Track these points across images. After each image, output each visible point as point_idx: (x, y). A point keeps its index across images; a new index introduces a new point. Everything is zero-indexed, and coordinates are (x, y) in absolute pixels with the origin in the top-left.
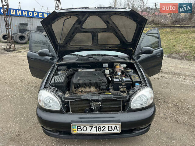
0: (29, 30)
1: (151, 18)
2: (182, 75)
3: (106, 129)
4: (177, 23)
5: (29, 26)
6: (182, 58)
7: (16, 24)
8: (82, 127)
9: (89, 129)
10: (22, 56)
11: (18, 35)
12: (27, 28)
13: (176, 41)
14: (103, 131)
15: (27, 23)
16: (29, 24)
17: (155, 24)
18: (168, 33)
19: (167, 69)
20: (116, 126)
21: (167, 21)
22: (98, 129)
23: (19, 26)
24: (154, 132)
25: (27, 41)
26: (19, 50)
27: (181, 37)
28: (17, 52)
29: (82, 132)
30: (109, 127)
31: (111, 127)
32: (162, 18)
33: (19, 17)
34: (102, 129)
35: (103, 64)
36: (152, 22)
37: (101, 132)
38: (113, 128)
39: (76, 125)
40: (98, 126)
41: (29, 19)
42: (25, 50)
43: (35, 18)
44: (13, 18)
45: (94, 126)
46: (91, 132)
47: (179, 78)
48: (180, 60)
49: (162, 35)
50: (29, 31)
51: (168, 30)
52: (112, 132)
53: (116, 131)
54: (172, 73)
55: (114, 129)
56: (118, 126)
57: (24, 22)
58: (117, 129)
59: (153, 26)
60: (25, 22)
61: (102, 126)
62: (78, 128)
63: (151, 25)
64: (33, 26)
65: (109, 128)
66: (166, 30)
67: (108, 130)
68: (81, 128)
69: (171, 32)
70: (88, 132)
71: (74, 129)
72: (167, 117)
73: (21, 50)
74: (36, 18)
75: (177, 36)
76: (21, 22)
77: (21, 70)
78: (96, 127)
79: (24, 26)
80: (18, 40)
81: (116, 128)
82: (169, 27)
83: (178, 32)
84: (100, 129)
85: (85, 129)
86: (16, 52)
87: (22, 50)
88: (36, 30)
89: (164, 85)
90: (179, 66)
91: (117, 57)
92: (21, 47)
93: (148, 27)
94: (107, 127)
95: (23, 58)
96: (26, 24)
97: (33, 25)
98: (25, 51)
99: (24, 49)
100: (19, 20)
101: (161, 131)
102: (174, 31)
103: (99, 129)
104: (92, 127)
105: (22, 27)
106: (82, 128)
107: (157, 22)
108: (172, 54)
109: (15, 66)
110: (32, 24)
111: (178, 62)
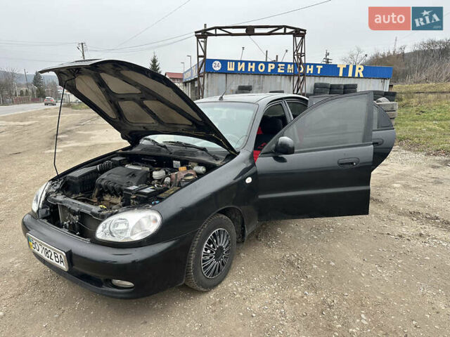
3: (53, 258)
5: (254, 91)
7: (232, 88)
14: (50, 258)
15: (251, 85)
16: (256, 87)
31: (57, 256)
33: (239, 76)
35: (174, 162)
38: (59, 258)
41: (257, 78)
43: (269, 74)
44: (229, 76)
45: (43, 247)
52: (60, 265)
56: (63, 257)
58: (63, 262)
60: (249, 83)
61: (48, 249)
68: (34, 244)
74: (271, 75)
76: (242, 85)
81: (61, 260)
85: (37, 247)
91: (204, 152)
94: (53, 252)
96: (249, 88)
100: (239, 80)
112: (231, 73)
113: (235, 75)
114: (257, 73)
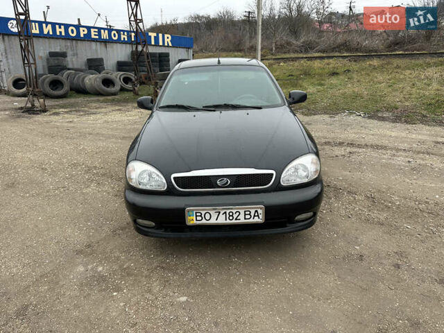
0: (70, 66)
1: (341, 36)
2: (391, 149)
3: (242, 217)
4: (398, 46)
5: (68, 59)
6: (397, 119)
7: (41, 54)
8: (203, 213)
9: (214, 216)
10: (62, 122)
11: (47, 77)
12: (65, 63)
13: (389, 86)
14: (236, 219)
15: (65, 51)
16: (70, 53)
17: (349, 50)
18: (375, 68)
19: (363, 140)
20: (256, 211)
21: (377, 43)
22: (228, 216)
23: (47, 59)
24: (326, 235)
25: (68, 91)
26: (54, 111)
27: (402, 77)
28: (50, 115)
29: (204, 221)
30: (247, 213)
31: (248, 213)
32: (365, 36)
33: (47, 40)
34: (235, 216)
36: (342, 45)
37: (234, 221)
38: (252, 215)
39: (193, 210)
40: (228, 212)
41: (69, 43)
42: (65, 110)
43: (82, 40)
45: (222, 212)
46: (216, 222)
47: (385, 154)
48: (394, 122)
49: (363, 73)
50: (69, 69)
51: (375, 62)
52: (251, 220)
53: (256, 220)
54: (372, 146)
55: (255, 216)
56: (260, 211)
57: (58, 50)
58: (258, 216)
59: (345, 55)
60: (60, 49)
61: (234, 211)
62: (196, 216)
63: (340, 52)
64: (77, 57)
65: (245, 214)
66: (371, 63)
67: (245, 219)
68: (201, 216)
69: (382, 66)
70: (213, 221)
71: (191, 218)
72: (351, 215)
73: (57, 111)
74: (84, 40)
75: (393, 75)
76: (53, 50)
77: (68, 148)
78: (225, 212)
79: (58, 59)
80: (48, 90)
81: (256, 214)
82: (379, 56)
83: (398, 67)
84: (232, 216)
85: (208, 216)
86: (48, 113)
87: (61, 110)
88: (84, 67)
89: (353, 166)
90: (388, 133)
92: (57, 103)
93: (333, 57)
94: (242, 212)
95: (66, 124)
96: (64, 55)
97: (79, 56)
98: (66, 112)
99: (62, 107)
100: (47, 44)
101: (337, 234)
102: (388, 63)
103: (230, 216)
104: (219, 212)
105: (54, 62)
106: (203, 216)
107: (354, 44)
108: (378, 111)
109: (53, 141)
110: (77, 54)
111: (388, 126)
112: (36, 36)
113: (41, 39)
114: (67, 37)
